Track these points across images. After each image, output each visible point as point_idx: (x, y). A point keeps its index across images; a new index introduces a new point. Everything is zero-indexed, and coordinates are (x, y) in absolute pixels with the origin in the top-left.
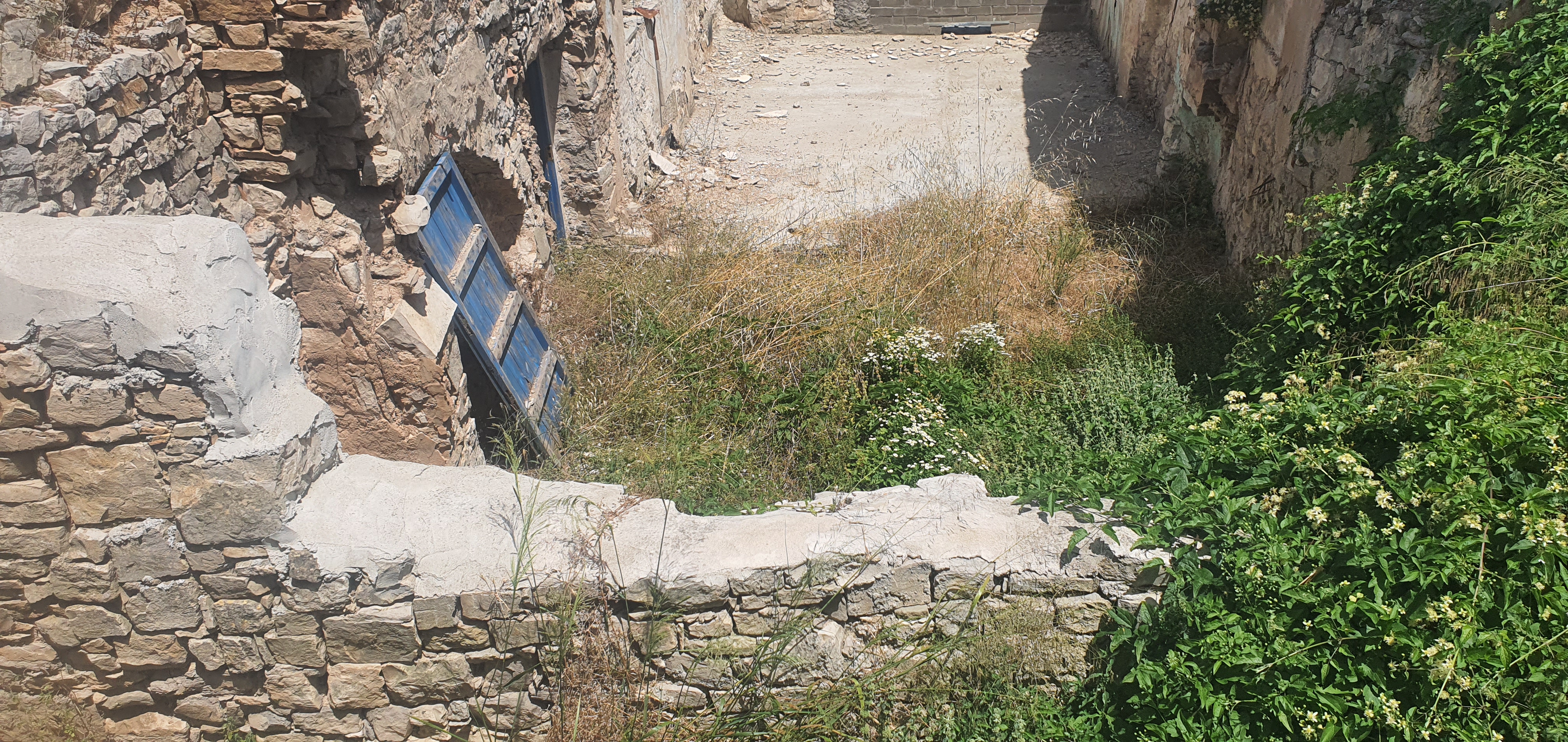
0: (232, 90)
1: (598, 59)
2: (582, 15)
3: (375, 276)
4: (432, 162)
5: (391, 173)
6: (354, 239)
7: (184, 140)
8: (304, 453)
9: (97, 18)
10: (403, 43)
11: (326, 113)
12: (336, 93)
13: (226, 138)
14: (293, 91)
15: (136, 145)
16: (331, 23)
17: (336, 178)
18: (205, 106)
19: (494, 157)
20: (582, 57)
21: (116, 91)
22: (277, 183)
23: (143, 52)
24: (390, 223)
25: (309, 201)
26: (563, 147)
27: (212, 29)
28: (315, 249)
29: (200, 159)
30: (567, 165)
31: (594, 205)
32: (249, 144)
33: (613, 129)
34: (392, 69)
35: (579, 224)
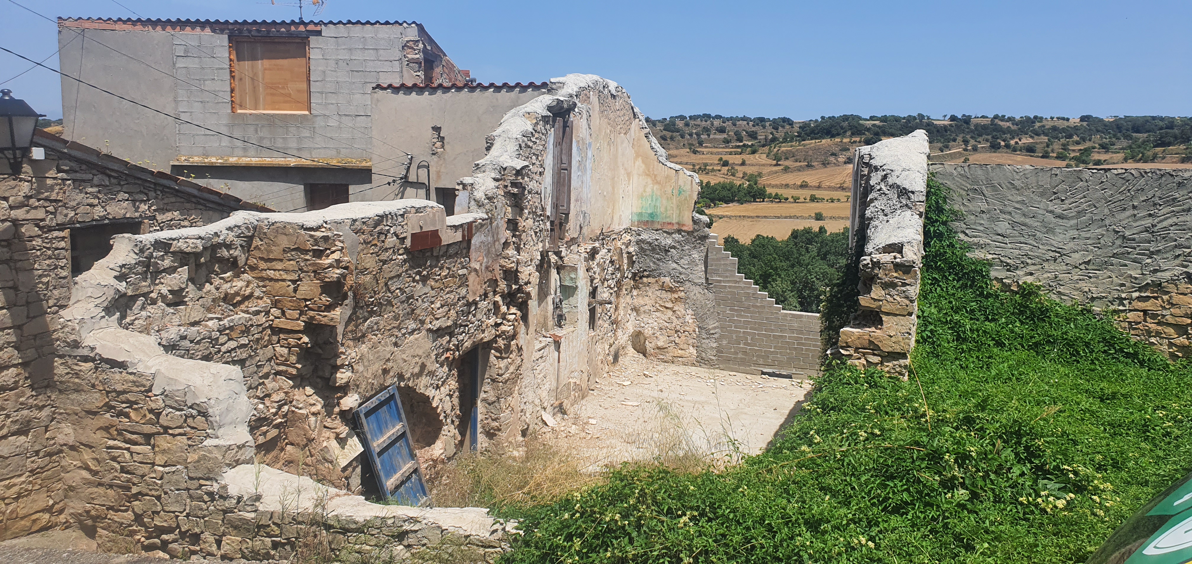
0: (282, 336)
1: (511, 356)
2: (503, 332)
3: (325, 427)
4: (383, 388)
5: (343, 381)
6: (319, 407)
7: (256, 353)
8: (237, 452)
9: (235, 301)
10: (379, 330)
11: (320, 351)
12: (328, 344)
13: (275, 355)
14: (306, 339)
15: (232, 349)
16: (325, 314)
17: (319, 380)
18: (269, 341)
19: (427, 394)
20: (501, 354)
21: (231, 328)
22: (291, 377)
23: (248, 316)
24: (338, 404)
25: (304, 388)
26: (484, 400)
27: (280, 311)
28: (300, 409)
29: (259, 361)
30: (485, 411)
31: (496, 435)
32: (283, 359)
33: (516, 394)
34: (369, 340)
35: (487, 445)
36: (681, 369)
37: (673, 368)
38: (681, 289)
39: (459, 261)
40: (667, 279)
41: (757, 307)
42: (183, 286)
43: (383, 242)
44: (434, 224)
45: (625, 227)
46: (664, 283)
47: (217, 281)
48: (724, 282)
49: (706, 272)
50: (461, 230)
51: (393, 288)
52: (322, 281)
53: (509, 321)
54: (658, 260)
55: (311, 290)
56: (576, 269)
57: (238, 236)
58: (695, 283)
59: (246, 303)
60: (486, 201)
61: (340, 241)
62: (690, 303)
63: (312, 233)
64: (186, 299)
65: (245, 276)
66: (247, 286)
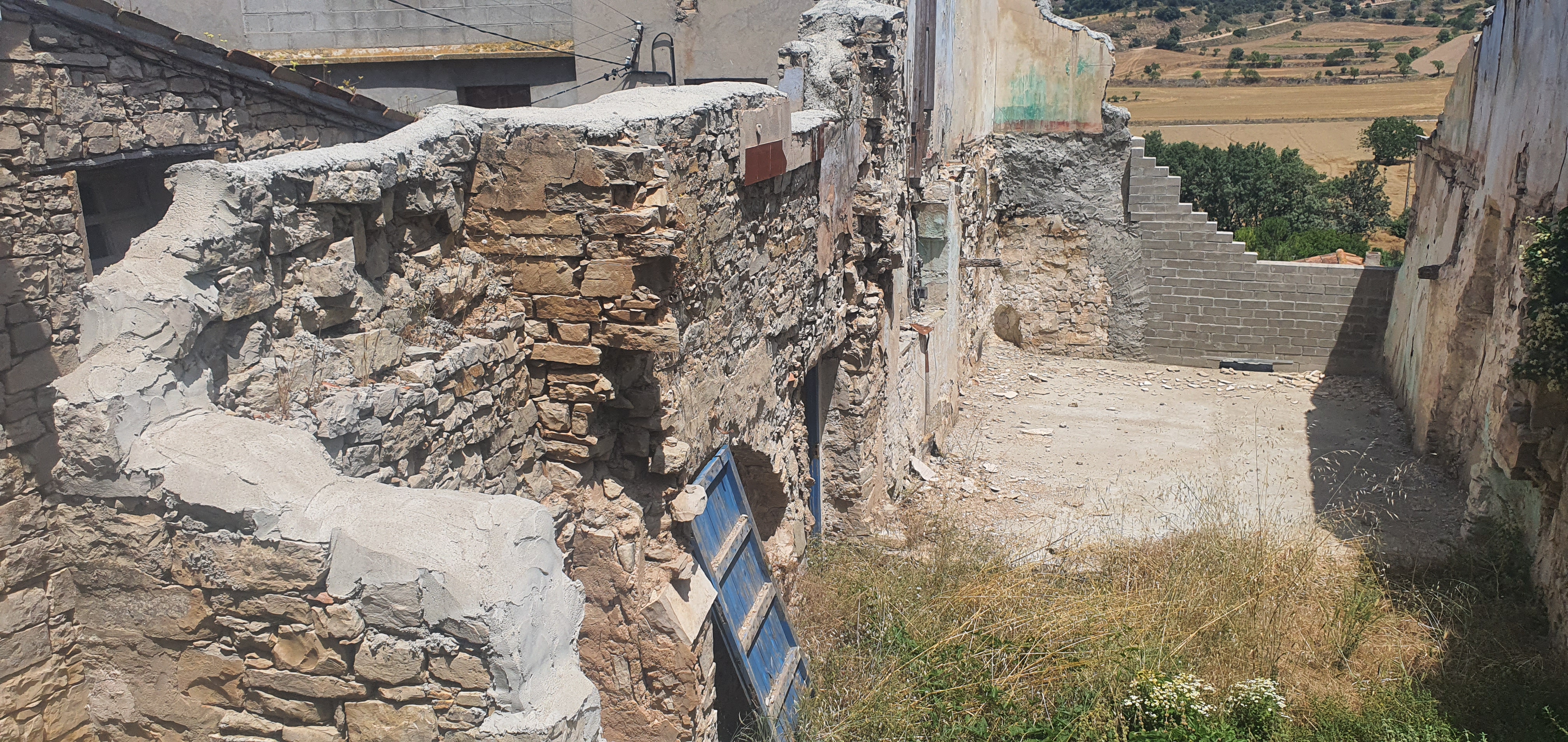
0: (553, 379)
1: (872, 369)
2: (862, 329)
3: (648, 559)
4: (712, 453)
5: (677, 464)
6: (635, 522)
7: (506, 421)
8: (569, 735)
9: (455, 311)
10: (703, 346)
11: (629, 404)
12: (640, 388)
13: (540, 419)
14: (605, 383)
15: (465, 422)
16: (648, 328)
17: (628, 464)
18: (527, 390)
19: (767, 452)
20: (858, 367)
21: (459, 375)
22: (577, 464)
23: (486, 342)
24: (669, 509)
25: (601, 482)
26: (830, 446)
27: (546, 325)
28: (600, 527)
29: (515, 437)
30: (831, 464)
31: (852, 504)
32: (559, 427)
33: (878, 434)
34: (690, 368)
35: (836, 521)
36: (1083, 364)
37: (1069, 363)
38: (1082, 233)
39: (805, 204)
40: (1057, 219)
41: (1215, 257)
42: (350, 286)
43: (706, 167)
44: (775, 131)
45: (986, 133)
46: (1051, 224)
47: (411, 268)
48: (1157, 217)
49: (1126, 201)
50: (809, 141)
51: (721, 262)
52: (638, 256)
53: (868, 308)
54: (1042, 186)
55: (613, 278)
56: (946, 208)
57: (444, 163)
58: (1106, 222)
59: (478, 314)
60: (834, 86)
61: (661, 166)
62: (1098, 257)
63: (607, 148)
64: (358, 316)
65: (467, 252)
66: (474, 274)
